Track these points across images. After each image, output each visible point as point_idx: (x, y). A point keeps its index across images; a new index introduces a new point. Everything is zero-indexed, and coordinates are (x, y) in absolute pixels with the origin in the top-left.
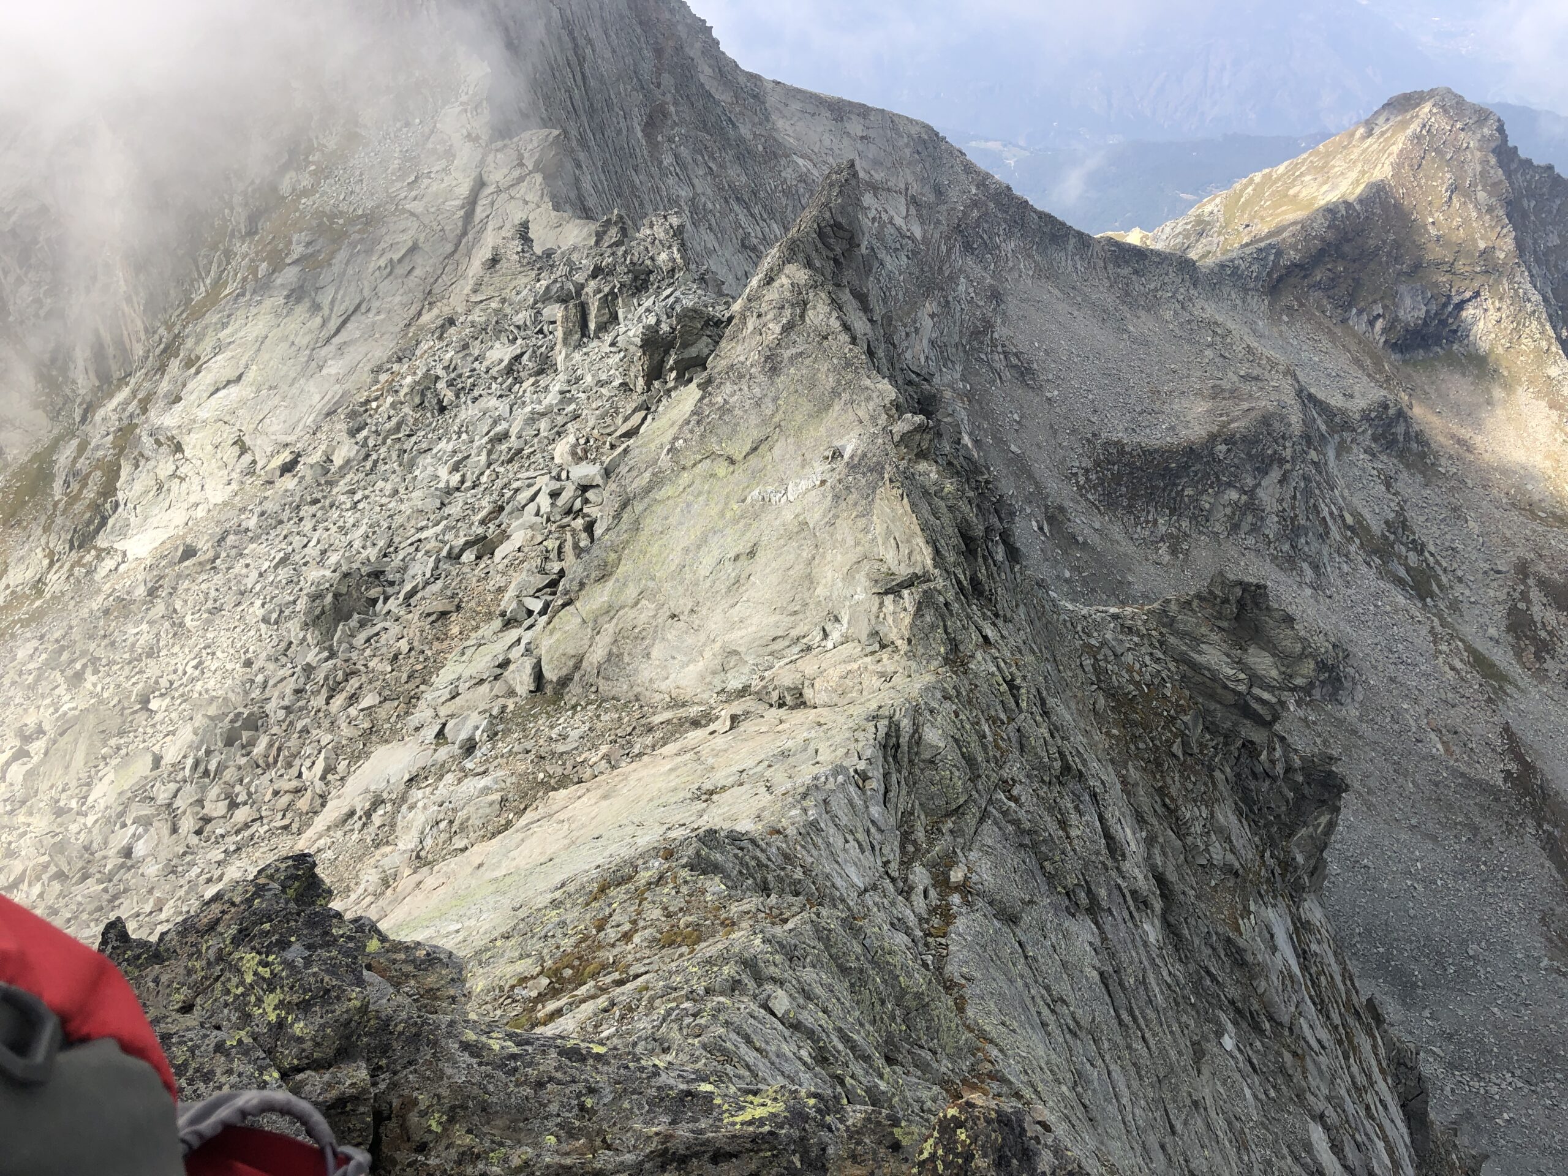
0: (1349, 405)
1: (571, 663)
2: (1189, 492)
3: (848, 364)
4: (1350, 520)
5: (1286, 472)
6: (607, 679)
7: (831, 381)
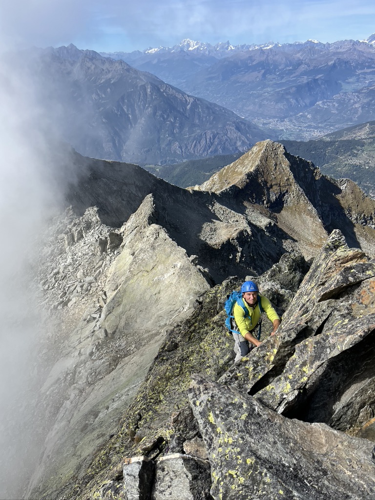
0: (261, 224)
1: (115, 328)
2: (225, 254)
3: (173, 246)
4: (268, 255)
5: (249, 245)
6: (126, 329)
7: (169, 250)
